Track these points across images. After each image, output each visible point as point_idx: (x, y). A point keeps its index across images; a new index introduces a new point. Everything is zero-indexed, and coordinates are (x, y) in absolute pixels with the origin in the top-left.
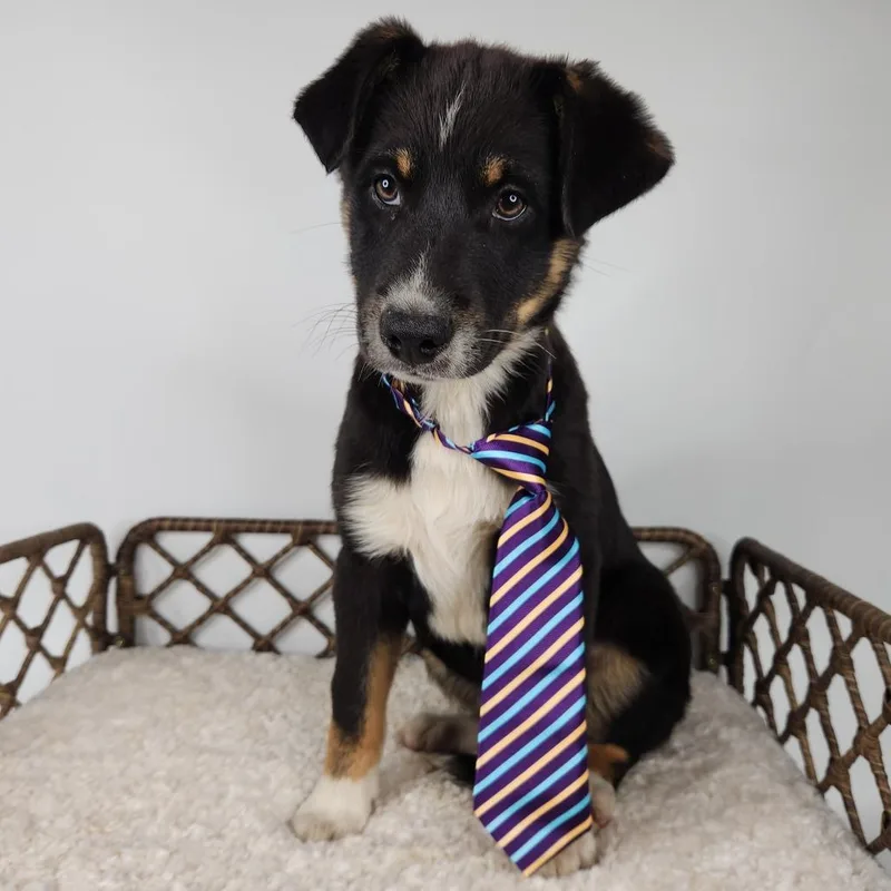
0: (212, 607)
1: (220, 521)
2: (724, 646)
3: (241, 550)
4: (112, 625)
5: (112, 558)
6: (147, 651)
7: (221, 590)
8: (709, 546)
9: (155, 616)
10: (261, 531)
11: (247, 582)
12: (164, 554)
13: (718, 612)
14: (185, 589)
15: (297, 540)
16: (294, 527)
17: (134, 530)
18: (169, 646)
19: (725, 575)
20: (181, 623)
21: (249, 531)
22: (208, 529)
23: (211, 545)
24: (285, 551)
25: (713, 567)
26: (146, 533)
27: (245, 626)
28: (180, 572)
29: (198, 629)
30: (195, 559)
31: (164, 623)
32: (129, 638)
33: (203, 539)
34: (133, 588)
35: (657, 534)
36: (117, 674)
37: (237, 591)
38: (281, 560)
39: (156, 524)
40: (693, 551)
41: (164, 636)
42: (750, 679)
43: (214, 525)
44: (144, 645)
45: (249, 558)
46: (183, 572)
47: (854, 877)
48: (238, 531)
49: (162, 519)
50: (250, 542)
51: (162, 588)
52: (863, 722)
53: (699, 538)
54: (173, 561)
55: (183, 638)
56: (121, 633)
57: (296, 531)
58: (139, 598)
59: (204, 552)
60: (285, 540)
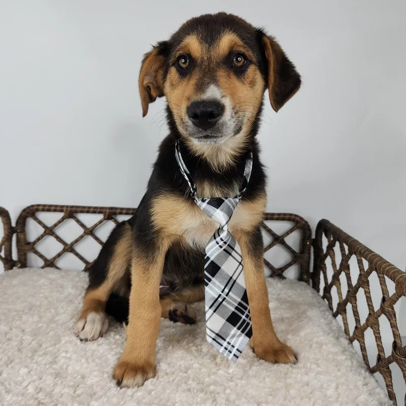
0: (64, 249)
1: (67, 207)
2: (311, 270)
3: (78, 221)
4: (15, 257)
5: (14, 224)
6: (32, 270)
7: (69, 241)
8: (306, 222)
9: (36, 252)
10: (88, 212)
11: (82, 237)
12: (40, 223)
13: (309, 254)
14: (51, 240)
15: (106, 217)
16: (104, 210)
17: (24, 210)
18: (43, 267)
19: (313, 237)
20: (50, 256)
21: (82, 212)
22: (61, 211)
23: (63, 219)
24: (101, 222)
25: (308, 232)
26: (30, 212)
27: (81, 258)
28: (47, 232)
29: (57, 259)
30: (56, 225)
31: (41, 256)
32: (24, 263)
33: (60, 215)
34: (25, 239)
35: (281, 216)
36: (15, 282)
37: (77, 241)
38: (98, 226)
39: (35, 208)
40: (299, 225)
41: (41, 263)
42: (322, 285)
43: (65, 209)
44: (31, 267)
45: (82, 225)
46: (50, 231)
47: (364, 387)
48: (76, 212)
49: (38, 205)
50: (83, 217)
51: (39, 239)
52: (371, 311)
53: (301, 219)
54: (44, 226)
55: (50, 264)
56: (20, 261)
57: (106, 212)
58: (29, 244)
59: (60, 222)
60: (101, 217)
